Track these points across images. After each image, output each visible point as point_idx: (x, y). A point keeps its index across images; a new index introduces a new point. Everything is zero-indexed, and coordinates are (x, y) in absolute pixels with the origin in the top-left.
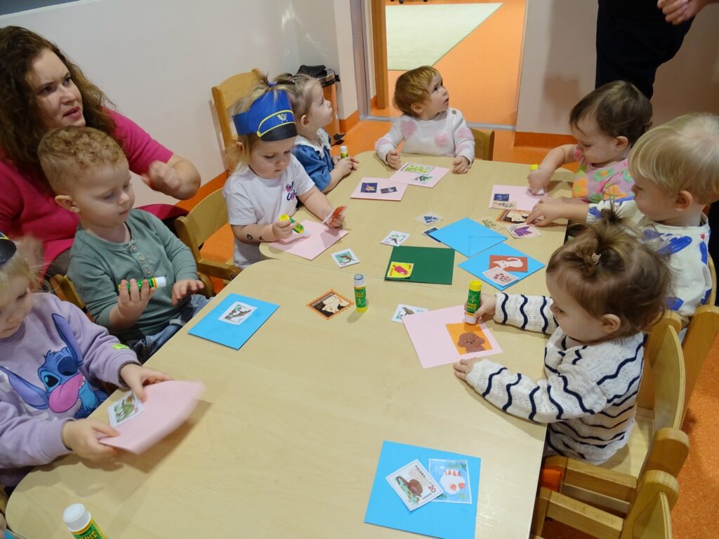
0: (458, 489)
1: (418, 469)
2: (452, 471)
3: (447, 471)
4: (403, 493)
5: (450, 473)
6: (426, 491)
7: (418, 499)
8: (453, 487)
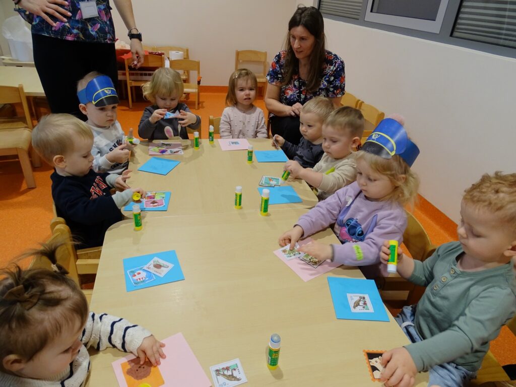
0: (136, 274)
1: (159, 273)
2: (141, 280)
3: (144, 279)
4: (161, 262)
5: (142, 278)
6: (152, 266)
7: (154, 262)
8: (139, 273)
